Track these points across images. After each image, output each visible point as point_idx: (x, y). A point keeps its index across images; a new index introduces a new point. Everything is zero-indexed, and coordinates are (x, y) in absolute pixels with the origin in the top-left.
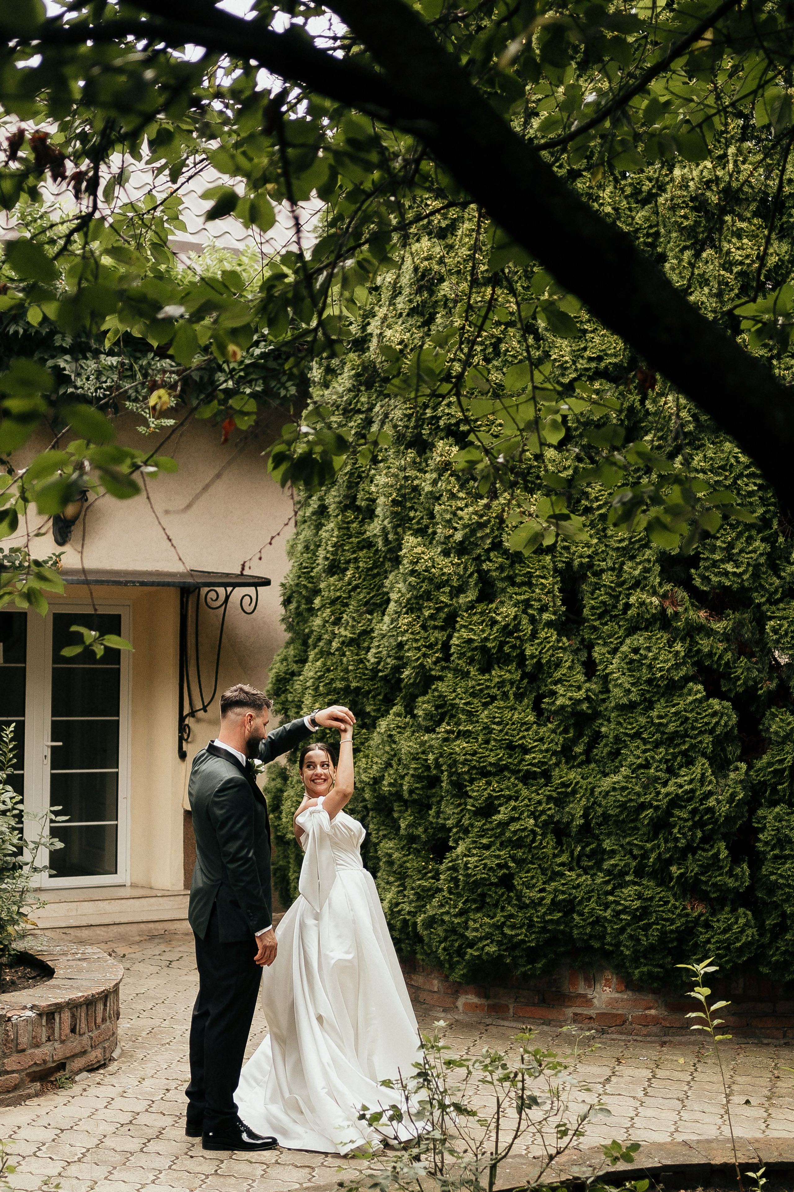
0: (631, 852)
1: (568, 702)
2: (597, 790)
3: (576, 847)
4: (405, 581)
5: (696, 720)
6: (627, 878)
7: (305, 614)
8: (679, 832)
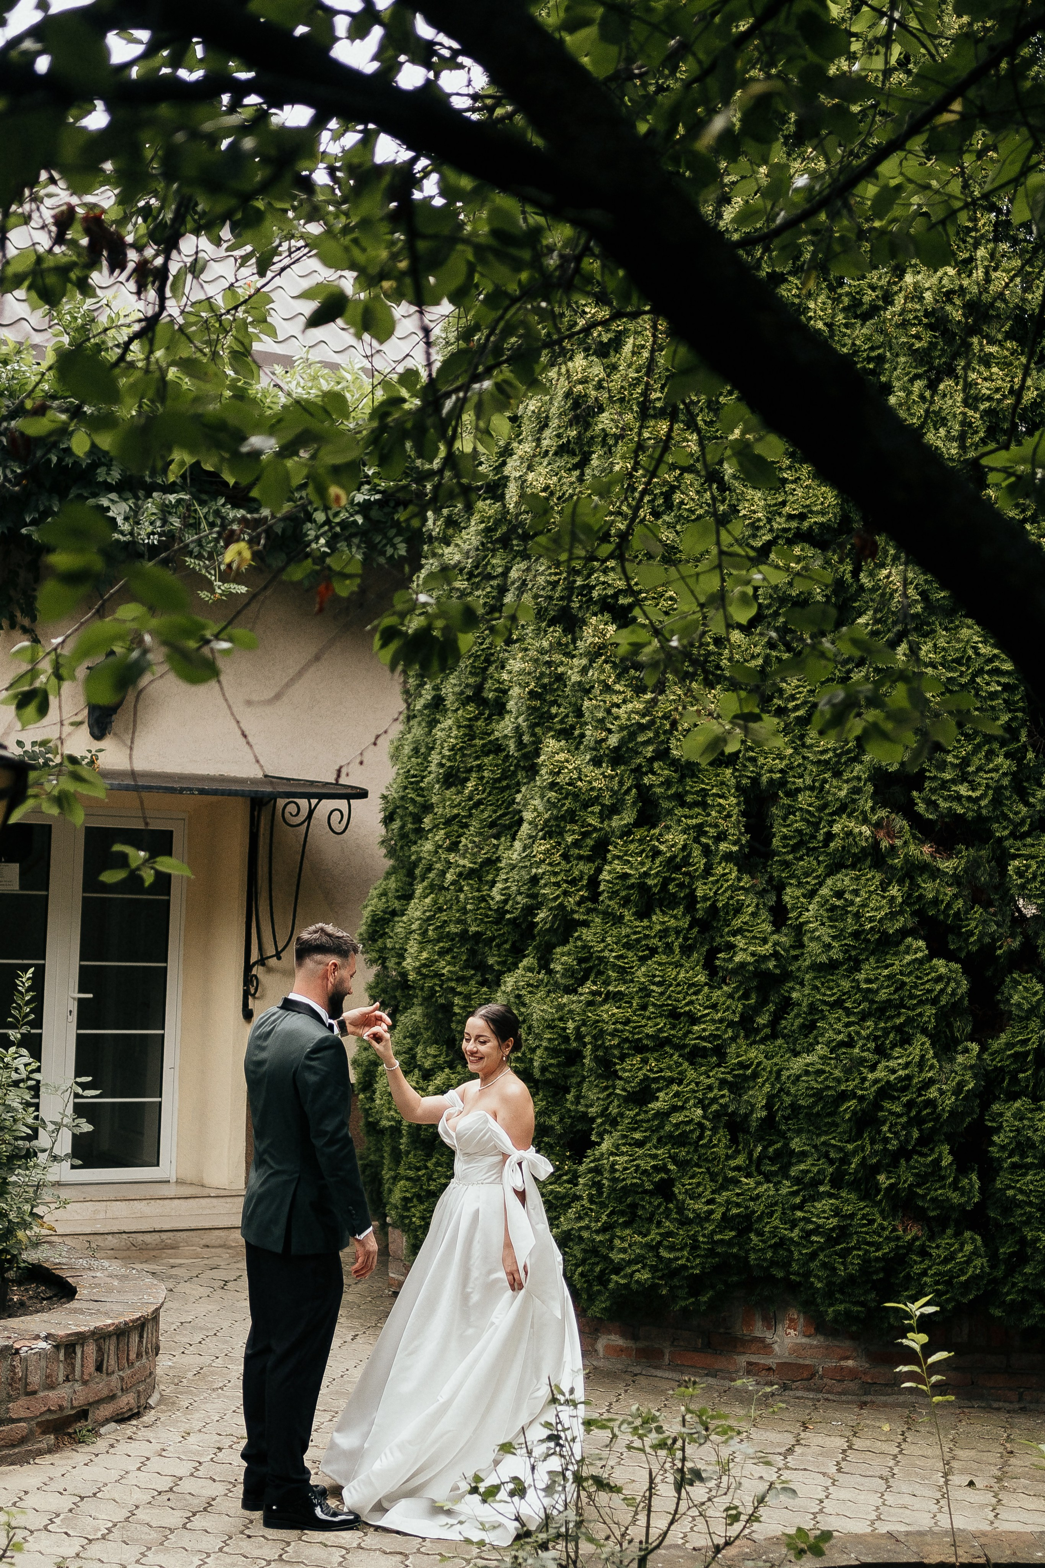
0: (826, 1155)
1: (750, 959)
2: (785, 1074)
3: (755, 1146)
4: (542, 797)
5: (915, 986)
6: (822, 1189)
7: (412, 837)
8: (890, 1131)
